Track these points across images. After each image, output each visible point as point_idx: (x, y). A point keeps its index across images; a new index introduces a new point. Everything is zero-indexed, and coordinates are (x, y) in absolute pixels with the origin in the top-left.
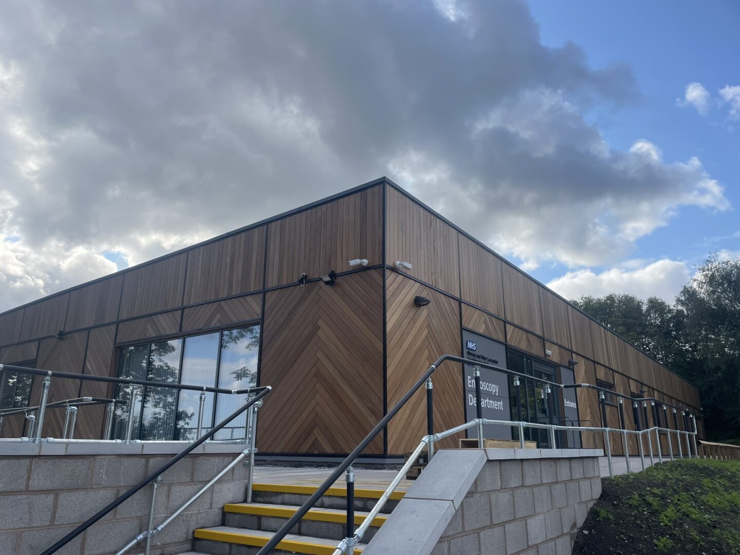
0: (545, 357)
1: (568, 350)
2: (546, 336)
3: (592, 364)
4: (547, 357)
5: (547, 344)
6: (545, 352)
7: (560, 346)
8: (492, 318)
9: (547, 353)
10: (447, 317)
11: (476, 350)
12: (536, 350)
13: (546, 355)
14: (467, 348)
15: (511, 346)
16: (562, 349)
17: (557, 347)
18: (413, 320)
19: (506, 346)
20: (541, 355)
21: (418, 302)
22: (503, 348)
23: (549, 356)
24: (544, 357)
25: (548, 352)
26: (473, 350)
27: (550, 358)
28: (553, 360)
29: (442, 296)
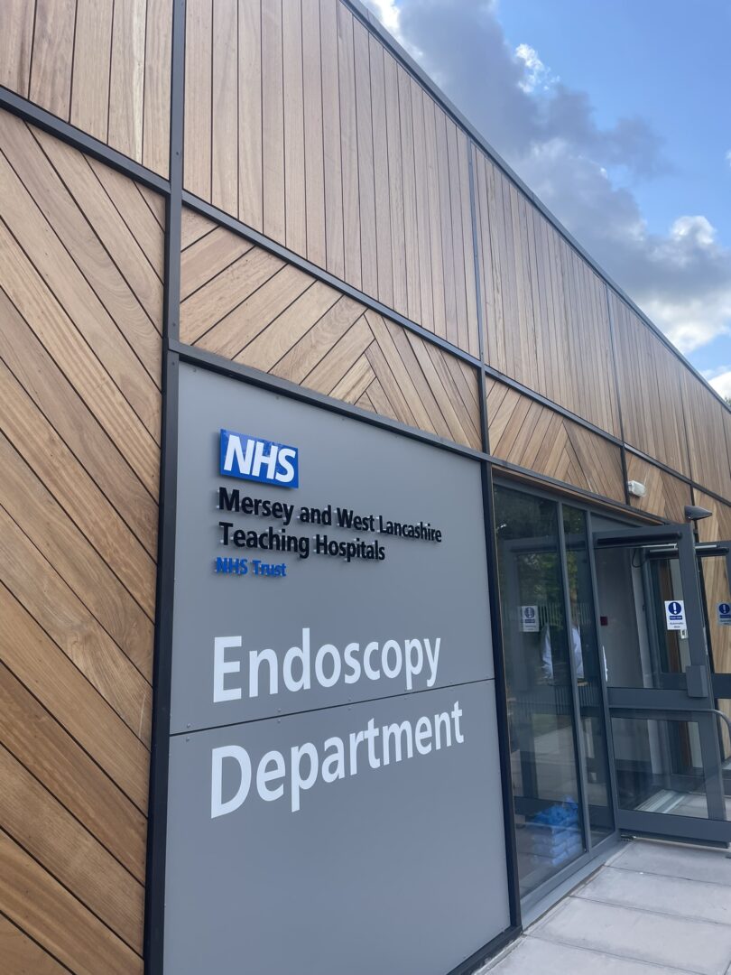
0: (628, 502)
1: (682, 479)
2: (628, 440)
4: (631, 502)
5: (632, 463)
6: (626, 486)
7: (665, 470)
9: (632, 490)
12: (598, 482)
13: (628, 495)
15: (505, 465)
16: (670, 479)
17: (656, 472)
19: (484, 465)
20: (615, 495)
22: (472, 474)
23: (637, 497)
24: (622, 500)
25: (636, 486)
26: (275, 484)
27: (640, 505)
28: (649, 511)
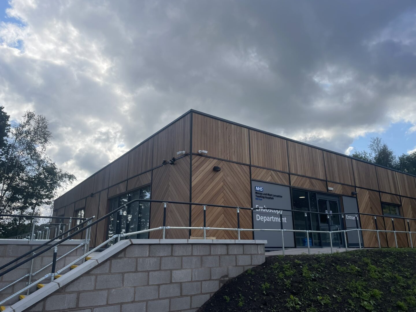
0: (328, 191)
1: (352, 186)
2: (329, 179)
3: (377, 194)
4: (329, 191)
5: (330, 184)
6: (327, 189)
7: (343, 184)
8: (278, 173)
10: (240, 175)
11: (263, 191)
14: (256, 190)
15: (295, 187)
16: (346, 186)
17: (340, 185)
18: (213, 179)
19: (290, 187)
20: (324, 190)
21: (216, 169)
22: (288, 188)
23: (331, 190)
25: (330, 188)
26: (261, 191)
27: (332, 192)
28: (335, 193)
29: (235, 164)
